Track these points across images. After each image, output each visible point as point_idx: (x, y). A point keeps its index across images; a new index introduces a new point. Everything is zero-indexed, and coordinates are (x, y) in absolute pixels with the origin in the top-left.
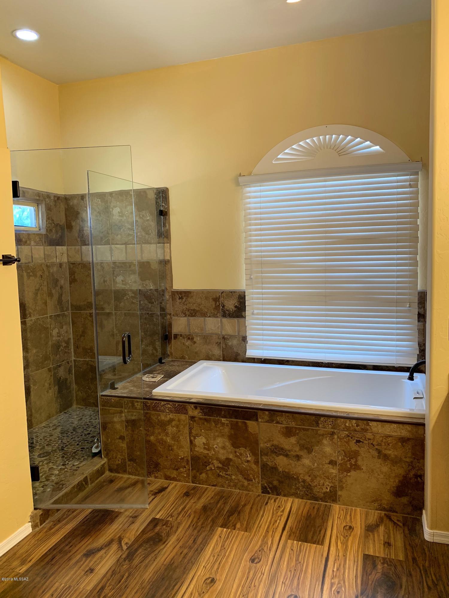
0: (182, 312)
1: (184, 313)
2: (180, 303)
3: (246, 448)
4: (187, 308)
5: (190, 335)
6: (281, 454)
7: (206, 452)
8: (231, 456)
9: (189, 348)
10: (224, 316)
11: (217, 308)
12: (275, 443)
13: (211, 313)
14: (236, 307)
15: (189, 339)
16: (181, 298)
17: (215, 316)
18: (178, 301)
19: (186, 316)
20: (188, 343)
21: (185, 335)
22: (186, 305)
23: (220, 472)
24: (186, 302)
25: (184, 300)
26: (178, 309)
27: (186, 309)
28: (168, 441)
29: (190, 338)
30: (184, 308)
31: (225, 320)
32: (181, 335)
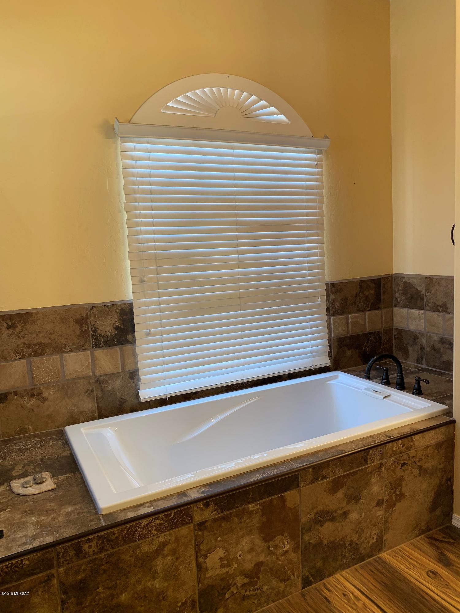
0: (16, 351)
1: (19, 353)
2: (9, 336)
3: (282, 535)
4: (26, 342)
5: (35, 389)
6: (325, 522)
7: (224, 571)
8: (262, 558)
9: (33, 411)
10: (97, 345)
11: (83, 334)
12: (320, 508)
13: (74, 344)
14: (116, 328)
15: (33, 395)
16: (12, 327)
17: (80, 348)
18: (6, 332)
19: (23, 357)
20: (31, 403)
21: (25, 390)
22: (24, 337)
23: (246, 591)
24: (22, 333)
25: (18, 330)
26: (6, 347)
27: (24, 344)
28: (157, 586)
29: (36, 393)
30: (19, 343)
31: (98, 352)
32: (16, 393)
